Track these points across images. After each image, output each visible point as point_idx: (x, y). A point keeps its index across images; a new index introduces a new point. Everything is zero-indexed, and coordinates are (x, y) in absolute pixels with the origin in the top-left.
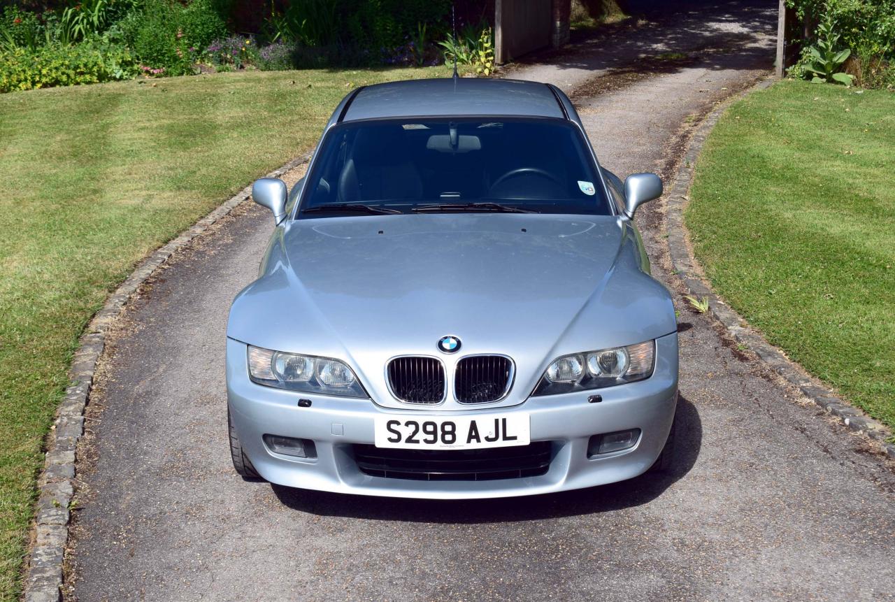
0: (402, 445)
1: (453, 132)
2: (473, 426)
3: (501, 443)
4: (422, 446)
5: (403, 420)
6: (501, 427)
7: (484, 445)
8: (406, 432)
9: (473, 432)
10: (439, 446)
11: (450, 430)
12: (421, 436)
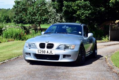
0: (39, 53)
1: (65, 26)
2: (48, 51)
3: (51, 54)
4: (41, 54)
5: (39, 50)
6: (51, 52)
7: (49, 54)
8: (40, 52)
9: (48, 52)
10: (43, 54)
11: (45, 52)
12: (41, 52)
